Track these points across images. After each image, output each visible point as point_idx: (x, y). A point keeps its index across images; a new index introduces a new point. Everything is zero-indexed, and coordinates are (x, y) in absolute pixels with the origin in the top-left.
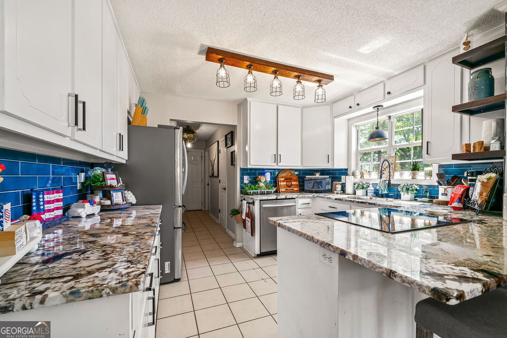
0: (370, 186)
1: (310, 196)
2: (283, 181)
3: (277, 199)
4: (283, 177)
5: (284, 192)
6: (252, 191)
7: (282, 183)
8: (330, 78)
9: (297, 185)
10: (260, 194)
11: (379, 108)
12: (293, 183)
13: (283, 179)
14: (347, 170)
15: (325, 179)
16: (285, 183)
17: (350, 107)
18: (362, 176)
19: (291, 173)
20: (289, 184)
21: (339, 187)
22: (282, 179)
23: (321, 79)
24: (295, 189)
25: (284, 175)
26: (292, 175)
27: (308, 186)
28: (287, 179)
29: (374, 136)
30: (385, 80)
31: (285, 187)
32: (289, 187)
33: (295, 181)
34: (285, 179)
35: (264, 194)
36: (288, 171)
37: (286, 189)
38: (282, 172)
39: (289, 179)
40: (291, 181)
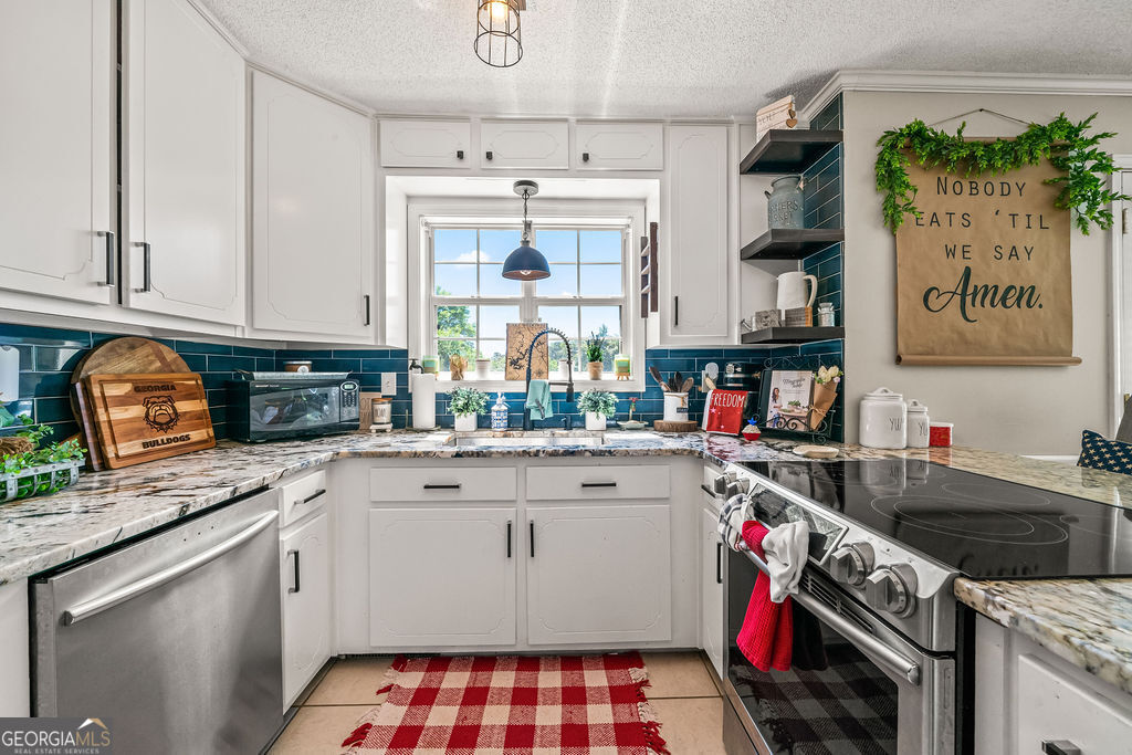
0: (499, 400)
2: (123, 401)
4: (119, 379)
5: (135, 460)
7: (118, 414)
9: (199, 416)
12: (183, 406)
13: (122, 389)
14: (405, 353)
15: (338, 383)
16: (136, 411)
18: (458, 375)
19: (162, 359)
20: (161, 412)
21: (385, 410)
22: (114, 391)
24: (195, 436)
26: (167, 366)
27: (262, 416)
28: (144, 390)
30: (573, 119)
31: (139, 433)
32: (164, 427)
33: (188, 397)
34: (137, 389)
36: (147, 350)
37: (145, 445)
38: (112, 349)
39: (157, 388)
40: (171, 400)
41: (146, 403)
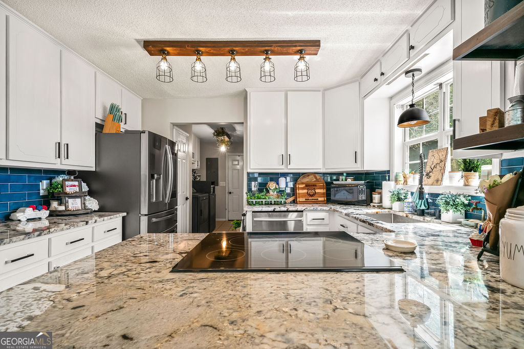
1: (325, 208)
2: (303, 189)
3: (274, 211)
4: (303, 184)
5: (302, 202)
6: (254, 201)
7: (301, 191)
8: (316, 44)
9: (324, 193)
10: (265, 204)
11: (415, 73)
12: (317, 191)
13: (303, 186)
14: (388, 172)
15: (357, 185)
16: (305, 191)
17: (376, 80)
18: (406, 182)
19: (316, 178)
20: (311, 192)
22: (301, 186)
23: (299, 48)
24: (320, 199)
25: (306, 180)
26: (317, 180)
28: (308, 186)
29: (405, 119)
30: (410, 27)
31: (305, 196)
32: (311, 196)
33: (319, 189)
34: (306, 186)
35: (271, 204)
36: (312, 176)
37: (306, 199)
38: (304, 177)
39: (311, 186)
40: (314, 189)
41: (308, 189)
